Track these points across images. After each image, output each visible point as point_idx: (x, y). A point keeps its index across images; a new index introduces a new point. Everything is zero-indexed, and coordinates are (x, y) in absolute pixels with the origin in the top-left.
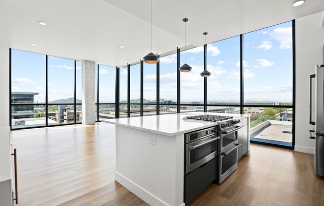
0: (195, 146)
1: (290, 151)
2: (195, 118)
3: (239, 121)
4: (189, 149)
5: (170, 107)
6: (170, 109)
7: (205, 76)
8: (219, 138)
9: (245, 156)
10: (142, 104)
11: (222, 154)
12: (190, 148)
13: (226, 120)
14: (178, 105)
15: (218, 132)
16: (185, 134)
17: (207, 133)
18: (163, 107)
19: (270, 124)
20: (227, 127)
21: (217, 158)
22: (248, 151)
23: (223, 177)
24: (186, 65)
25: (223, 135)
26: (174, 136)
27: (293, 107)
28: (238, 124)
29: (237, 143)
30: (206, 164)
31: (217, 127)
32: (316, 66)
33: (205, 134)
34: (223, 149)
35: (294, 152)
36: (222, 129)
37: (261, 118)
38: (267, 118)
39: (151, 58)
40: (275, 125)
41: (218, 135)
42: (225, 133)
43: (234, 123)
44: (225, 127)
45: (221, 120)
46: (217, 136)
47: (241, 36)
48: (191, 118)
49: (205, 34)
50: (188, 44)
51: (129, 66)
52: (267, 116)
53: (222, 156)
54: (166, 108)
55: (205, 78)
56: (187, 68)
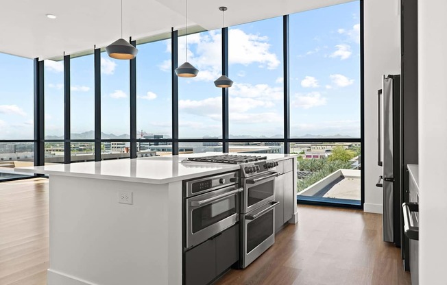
0: (201, 202)
1: (357, 212)
2: (204, 160)
3: (276, 164)
4: (190, 207)
5: (159, 150)
6: (158, 153)
7: (224, 86)
8: (241, 189)
9: (289, 225)
10: (98, 140)
11: (248, 218)
12: (192, 205)
13: (254, 162)
14: (175, 143)
15: (240, 180)
16: (184, 182)
17: (221, 182)
18: (144, 149)
19: (342, 177)
20: (256, 173)
21: (239, 223)
22: (293, 216)
23: (249, 257)
24: (187, 64)
25: (248, 186)
26: (165, 184)
27: (362, 140)
28: (274, 169)
29: (274, 200)
30: (220, 234)
31: (239, 171)
32: (383, 77)
33: (219, 183)
34: (248, 209)
35: (363, 214)
36: (247, 175)
37: (327, 166)
38: (339, 166)
39: (122, 48)
40: (349, 177)
41: (240, 185)
42: (252, 182)
43: (267, 166)
44: (251, 172)
45: (247, 162)
46: (239, 187)
47: (285, 17)
48: (197, 160)
49: (223, 9)
50: (191, 24)
51: (67, 59)
52: (337, 162)
53: (247, 222)
54: (149, 150)
55: (224, 89)
56: (190, 70)
